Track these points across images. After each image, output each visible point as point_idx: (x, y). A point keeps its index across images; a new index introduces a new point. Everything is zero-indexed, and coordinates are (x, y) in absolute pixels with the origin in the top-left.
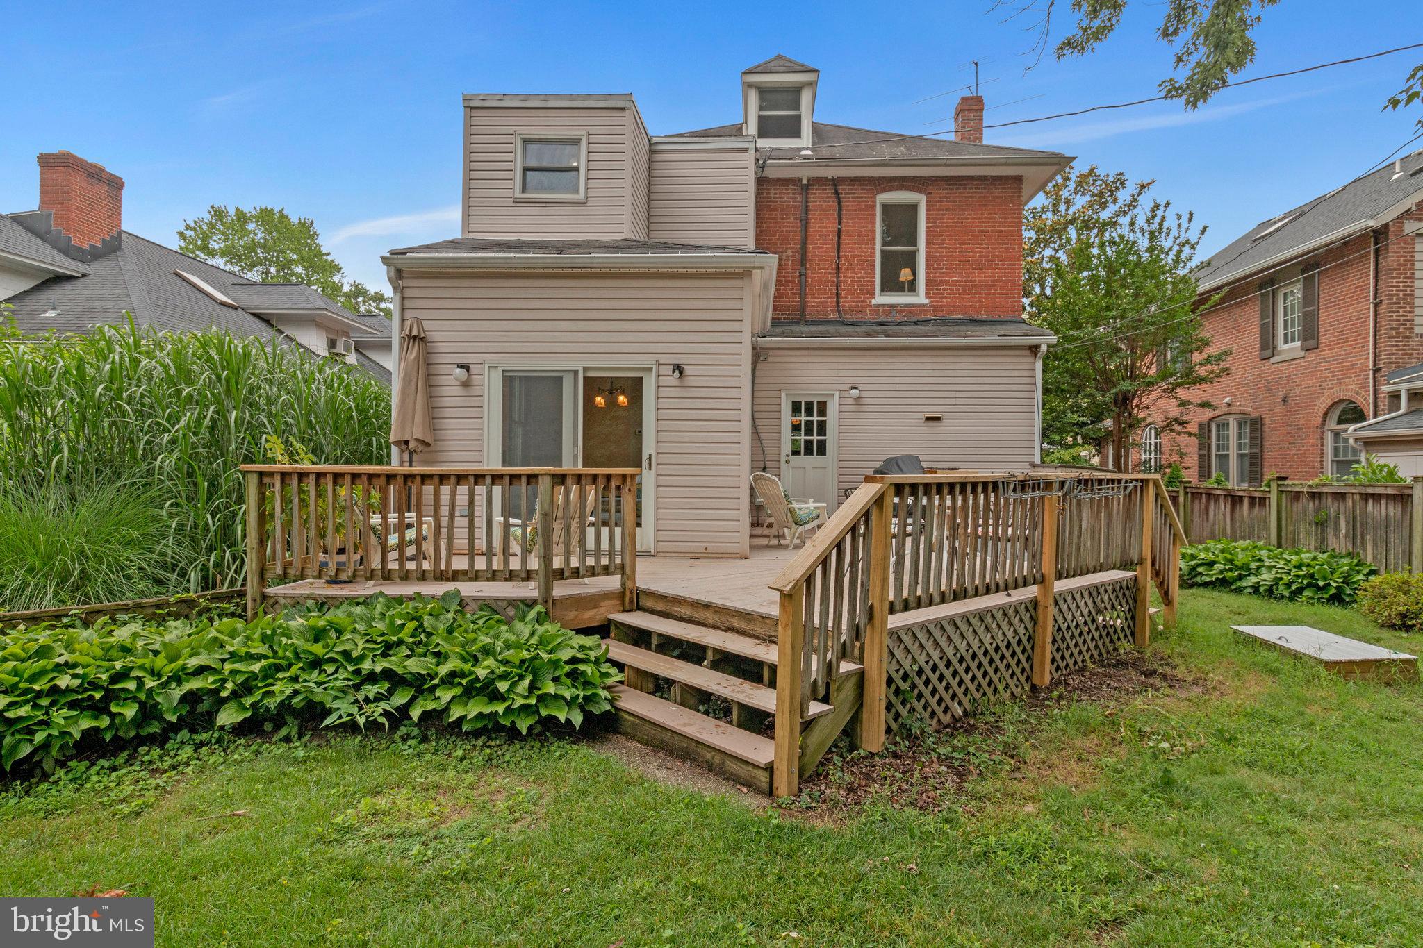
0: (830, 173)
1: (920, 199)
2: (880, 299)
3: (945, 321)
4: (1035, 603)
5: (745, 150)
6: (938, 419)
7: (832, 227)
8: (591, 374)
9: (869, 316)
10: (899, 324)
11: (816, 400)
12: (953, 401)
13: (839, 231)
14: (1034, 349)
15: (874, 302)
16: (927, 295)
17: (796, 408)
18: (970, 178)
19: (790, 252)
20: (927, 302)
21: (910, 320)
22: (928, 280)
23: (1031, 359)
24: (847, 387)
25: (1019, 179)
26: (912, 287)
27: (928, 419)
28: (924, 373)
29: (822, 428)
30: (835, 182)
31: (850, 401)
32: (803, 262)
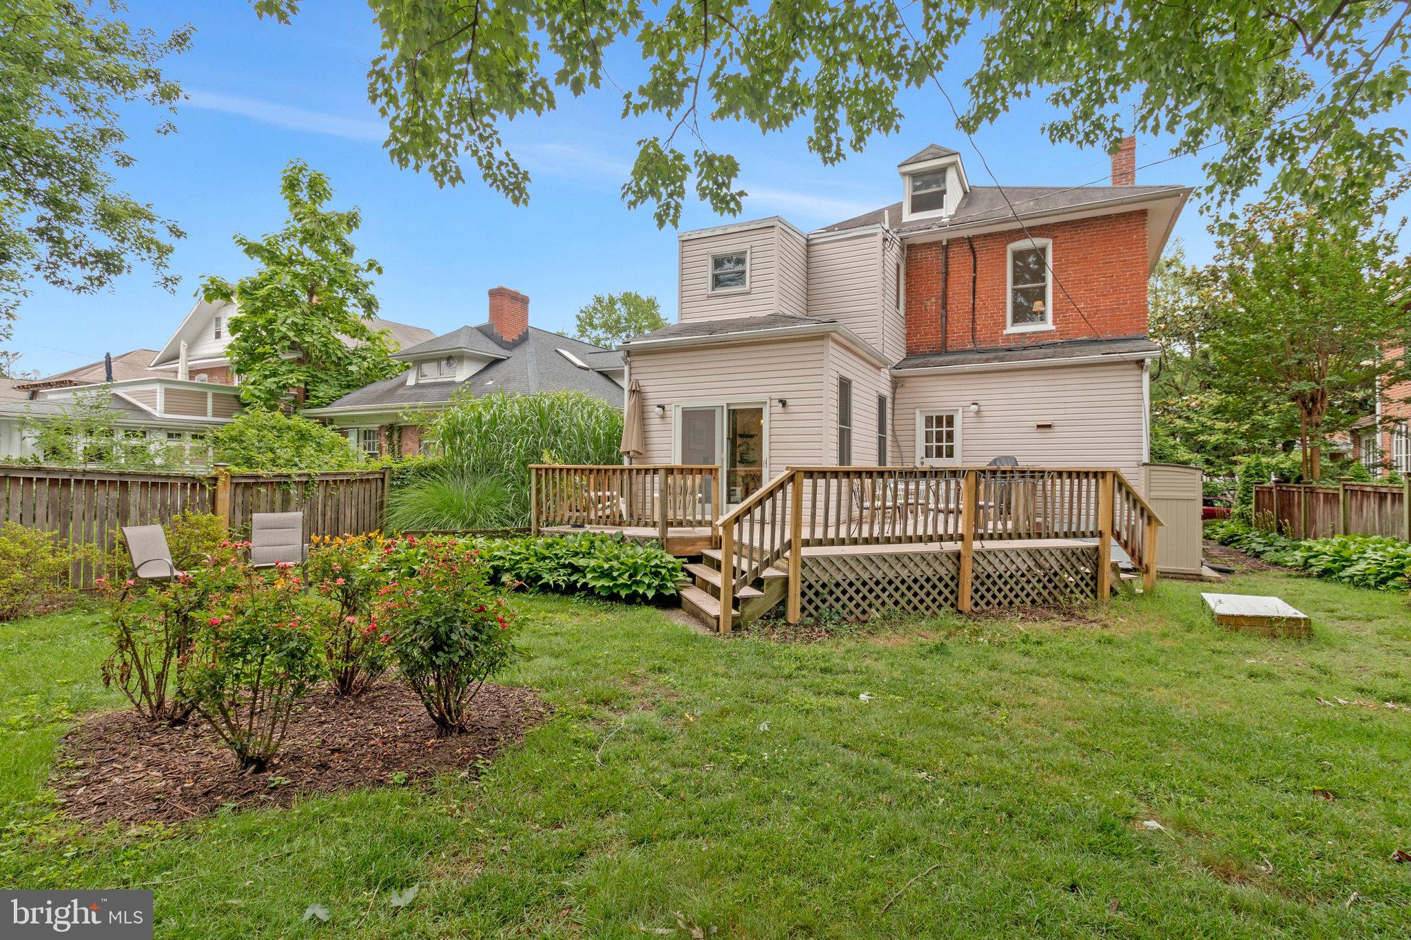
0: (965, 233)
1: (1048, 243)
2: (1011, 329)
3: (1072, 343)
4: (958, 556)
5: (875, 234)
6: (1049, 426)
7: (968, 276)
8: (732, 407)
9: (1001, 344)
10: (1025, 348)
11: (944, 414)
12: (1063, 411)
13: (975, 278)
14: (1140, 363)
15: (1005, 332)
16: (1055, 322)
17: (929, 420)
18: (1095, 218)
19: (933, 300)
20: (1054, 328)
21: (1038, 344)
22: (1055, 309)
23: (1138, 372)
24: (969, 403)
25: (1144, 213)
26: (1042, 316)
27: (1039, 426)
28: (1037, 389)
29: (950, 436)
30: (970, 240)
31: (972, 414)
32: (944, 306)
